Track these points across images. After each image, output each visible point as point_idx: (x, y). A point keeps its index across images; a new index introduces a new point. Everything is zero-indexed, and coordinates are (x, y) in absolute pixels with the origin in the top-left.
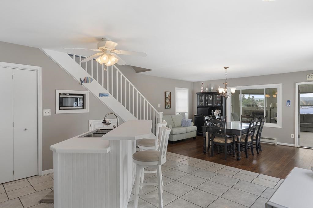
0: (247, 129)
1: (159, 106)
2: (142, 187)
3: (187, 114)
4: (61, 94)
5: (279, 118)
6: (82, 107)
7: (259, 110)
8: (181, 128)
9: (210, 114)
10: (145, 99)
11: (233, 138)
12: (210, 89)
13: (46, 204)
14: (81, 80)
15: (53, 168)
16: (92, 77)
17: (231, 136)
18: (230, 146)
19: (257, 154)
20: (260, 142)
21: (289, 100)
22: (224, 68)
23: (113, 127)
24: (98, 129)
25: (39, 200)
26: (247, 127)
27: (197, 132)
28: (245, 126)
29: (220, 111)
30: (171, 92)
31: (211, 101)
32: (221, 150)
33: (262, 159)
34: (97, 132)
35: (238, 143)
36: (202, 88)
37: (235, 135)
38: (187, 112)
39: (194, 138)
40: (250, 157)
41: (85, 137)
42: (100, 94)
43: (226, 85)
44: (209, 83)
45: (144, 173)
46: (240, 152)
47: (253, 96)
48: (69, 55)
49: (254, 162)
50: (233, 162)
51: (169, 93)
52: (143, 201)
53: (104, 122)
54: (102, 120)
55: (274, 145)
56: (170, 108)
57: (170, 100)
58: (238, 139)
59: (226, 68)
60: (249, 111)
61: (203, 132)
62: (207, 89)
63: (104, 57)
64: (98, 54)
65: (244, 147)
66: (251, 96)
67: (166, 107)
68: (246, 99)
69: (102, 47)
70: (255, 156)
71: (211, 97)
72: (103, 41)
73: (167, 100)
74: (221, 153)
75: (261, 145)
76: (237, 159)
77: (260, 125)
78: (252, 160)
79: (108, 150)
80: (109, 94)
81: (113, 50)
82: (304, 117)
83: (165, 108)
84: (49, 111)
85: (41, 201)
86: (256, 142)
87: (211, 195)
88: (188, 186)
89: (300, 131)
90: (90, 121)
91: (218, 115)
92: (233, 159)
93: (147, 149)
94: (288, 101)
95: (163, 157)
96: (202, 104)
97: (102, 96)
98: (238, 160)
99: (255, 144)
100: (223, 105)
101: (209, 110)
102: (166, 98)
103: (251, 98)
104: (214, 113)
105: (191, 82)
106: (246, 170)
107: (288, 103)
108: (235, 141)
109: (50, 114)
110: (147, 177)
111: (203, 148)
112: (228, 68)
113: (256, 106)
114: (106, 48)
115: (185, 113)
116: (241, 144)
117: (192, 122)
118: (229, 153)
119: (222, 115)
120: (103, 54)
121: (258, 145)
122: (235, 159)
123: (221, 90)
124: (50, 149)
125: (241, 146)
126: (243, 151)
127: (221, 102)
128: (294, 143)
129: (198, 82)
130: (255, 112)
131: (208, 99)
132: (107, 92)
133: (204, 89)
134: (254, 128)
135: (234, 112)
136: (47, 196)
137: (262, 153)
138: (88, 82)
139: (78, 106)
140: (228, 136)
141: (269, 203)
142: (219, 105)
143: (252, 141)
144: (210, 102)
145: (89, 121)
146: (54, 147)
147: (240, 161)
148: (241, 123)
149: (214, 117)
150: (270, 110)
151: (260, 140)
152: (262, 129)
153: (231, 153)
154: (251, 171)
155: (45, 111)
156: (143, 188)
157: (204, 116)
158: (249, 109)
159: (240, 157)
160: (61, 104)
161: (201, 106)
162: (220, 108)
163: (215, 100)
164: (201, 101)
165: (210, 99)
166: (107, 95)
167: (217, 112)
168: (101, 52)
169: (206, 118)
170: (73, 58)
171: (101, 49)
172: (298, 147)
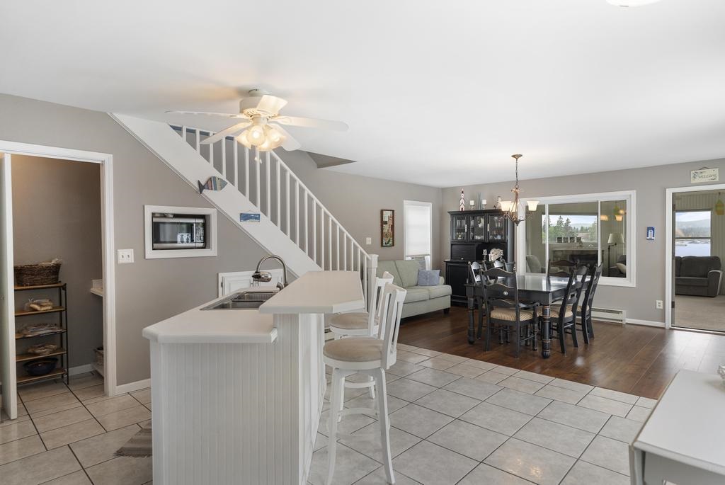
0: (564, 289)
1: (369, 241)
2: (340, 418)
3: (429, 260)
4: (157, 215)
5: (631, 267)
6: (202, 245)
7: (583, 249)
8: (419, 290)
9: (479, 258)
10: (339, 225)
11: (534, 310)
12: (478, 202)
13: (131, 458)
14: (199, 183)
15: (149, 377)
16: (223, 177)
17: (530, 306)
18: (527, 328)
19: (584, 345)
20: (590, 319)
21: (651, 226)
22: (514, 156)
23: (278, 286)
24: (242, 292)
25: (114, 451)
26: (561, 286)
27: (451, 297)
28: (557, 283)
29: (502, 250)
30: (393, 211)
31: (481, 229)
32: (507, 337)
33: (596, 355)
34: (239, 297)
35: (545, 320)
36: (462, 201)
37: (537, 303)
38: (428, 255)
39: (446, 311)
40: (570, 349)
41: (215, 308)
42: (241, 214)
43: (517, 195)
44: (476, 190)
45: (345, 388)
46: (548, 341)
47: (568, 220)
48: (175, 128)
49: (579, 362)
50: (535, 362)
51: (389, 213)
52: (346, 448)
53: (257, 277)
54: (253, 273)
55: (619, 325)
56: (393, 245)
57: (393, 227)
58: (544, 311)
59: (516, 157)
60: (562, 251)
61: (466, 299)
62: (472, 203)
63: (253, 132)
64: (241, 126)
65: (555, 329)
66: (565, 218)
67: (384, 245)
68: (554, 226)
69: (250, 111)
70: (581, 348)
71: (482, 220)
72: (252, 95)
73: (387, 228)
74: (507, 342)
75: (594, 326)
76: (542, 354)
77: (591, 282)
78: (573, 358)
79: (274, 335)
80: (262, 215)
81: (274, 116)
82: (681, 263)
83: (382, 246)
84: (130, 252)
85: (120, 453)
86: (583, 319)
87: (492, 434)
88: (441, 415)
89: (676, 294)
90: (220, 274)
91: (498, 259)
92: (534, 356)
93: (350, 334)
94: (649, 229)
95: (391, 352)
96: (463, 237)
97: (246, 220)
98: (545, 357)
99: (581, 323)
100: (509, 238)
101: (478, 250)
102: (383, 223)
103: (564, 223)
104: (487, 257)
105: (438, 188)
106: (563, 378)
107: (650, 233)
108: (538, 316)
109: (131, 260)
110: (351, 397)
111: (467, 331)
112: (521, 156)
113: (579, 239)
114: (259, 112)
115: (426, 257)
116: (550, 323)
117: (440, 275)
118: (523, 343)
119: (506, 261)
120: (253, 126)
121: (586, 325)
122: (537, 356)
123: (506, 206)
124: (143, 335)
125: (550, 328)
126: (555, 338)
127: (503, 232)
128: (663, 320)
129: (453, 189)
130: (575, 253)
131: (476, 225)
132: (256, 210)
133: (467, 203)
134: (578, 287)
135: (530, 253)
136: (132, 441)
137: (596, 343)
138: (216, 189)
139: (192, 241)
140: (522, 306)
141: (636, 445)
142: (499, 237)
143: (574, 317)
144: (480, 232)
145: (218, 274)
146: (152, 329)
147: (548, 360)
148: (548, 276)
149: (490, 265)
150: (609, 249)
151: (590, 314)
152: (594, 290)
153: (529, 344)
154: (575, 380)
155: (121, 252)
156: (342, 420)
157: (469, 263)
158: (562, 246)
159: (548, 352)
160: (156, 238)
161: (459, 241)
162: (502, 245)
163: (490, 227)
164: (461, 230)
165: (480, 226)
166: (257, 217)
167: (494, 255)
168: (247, 121)
169: (474, 266)
170: (181, 135)
171: (248, 114)
172: (670, 329)
